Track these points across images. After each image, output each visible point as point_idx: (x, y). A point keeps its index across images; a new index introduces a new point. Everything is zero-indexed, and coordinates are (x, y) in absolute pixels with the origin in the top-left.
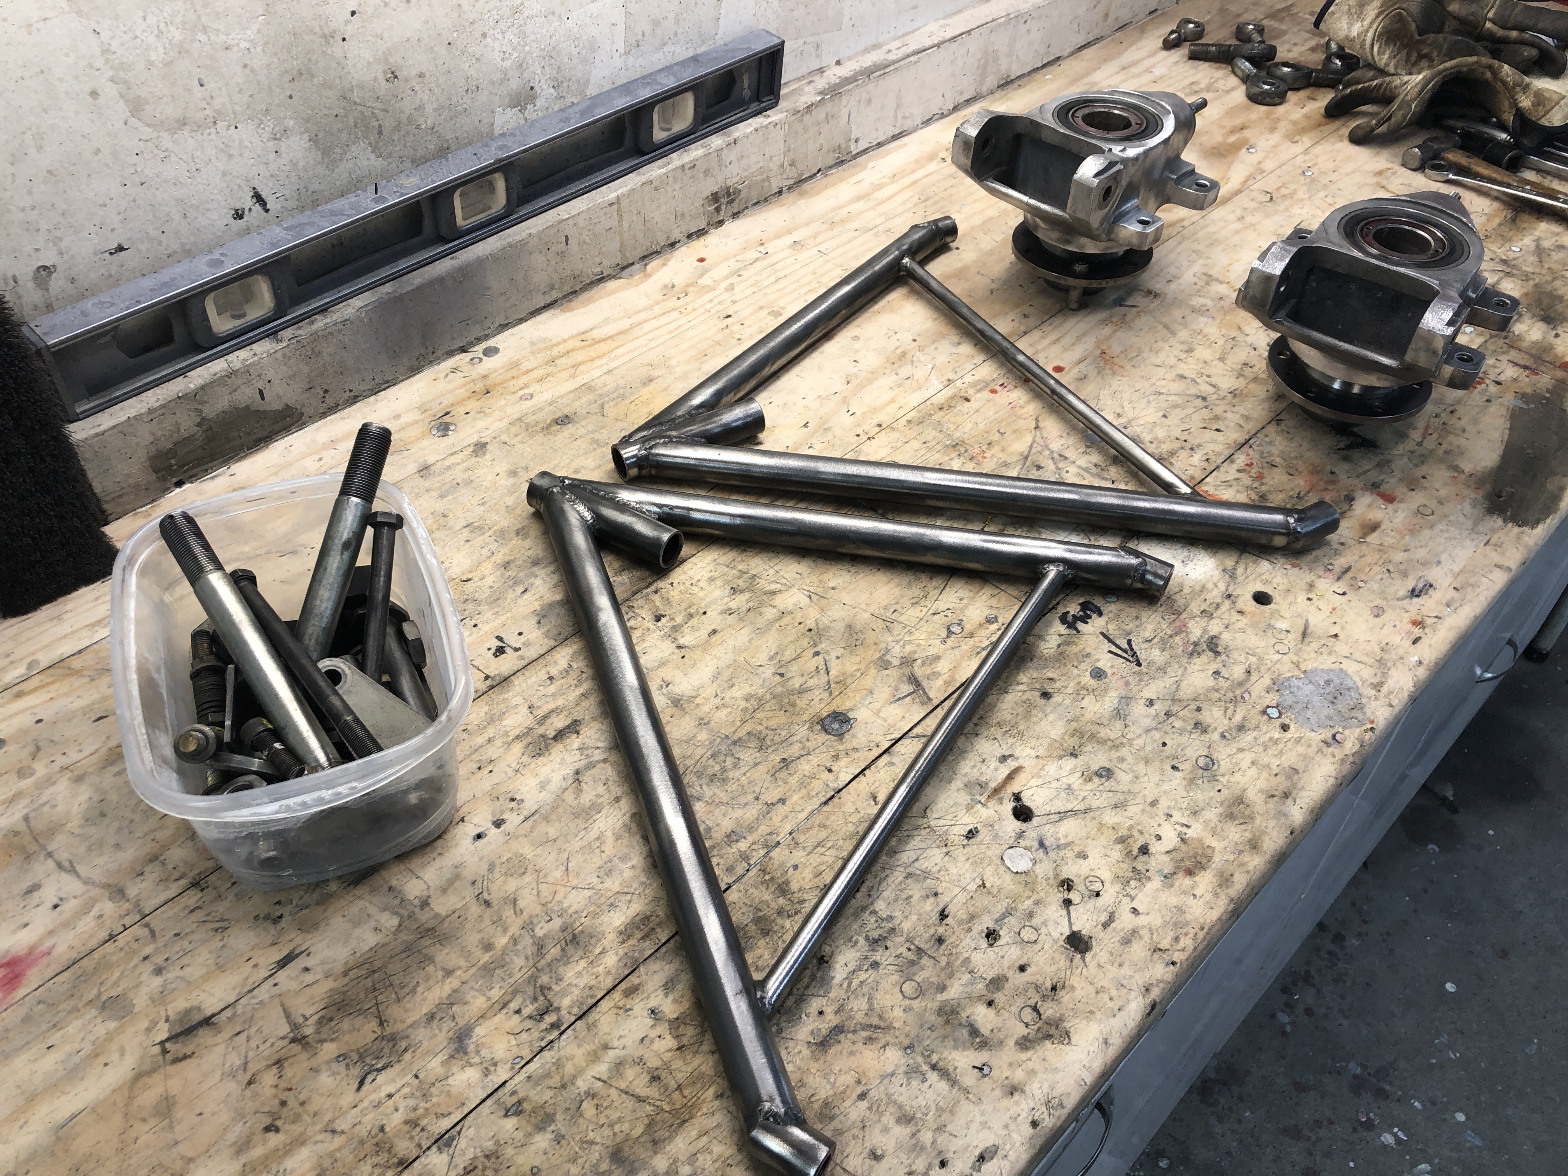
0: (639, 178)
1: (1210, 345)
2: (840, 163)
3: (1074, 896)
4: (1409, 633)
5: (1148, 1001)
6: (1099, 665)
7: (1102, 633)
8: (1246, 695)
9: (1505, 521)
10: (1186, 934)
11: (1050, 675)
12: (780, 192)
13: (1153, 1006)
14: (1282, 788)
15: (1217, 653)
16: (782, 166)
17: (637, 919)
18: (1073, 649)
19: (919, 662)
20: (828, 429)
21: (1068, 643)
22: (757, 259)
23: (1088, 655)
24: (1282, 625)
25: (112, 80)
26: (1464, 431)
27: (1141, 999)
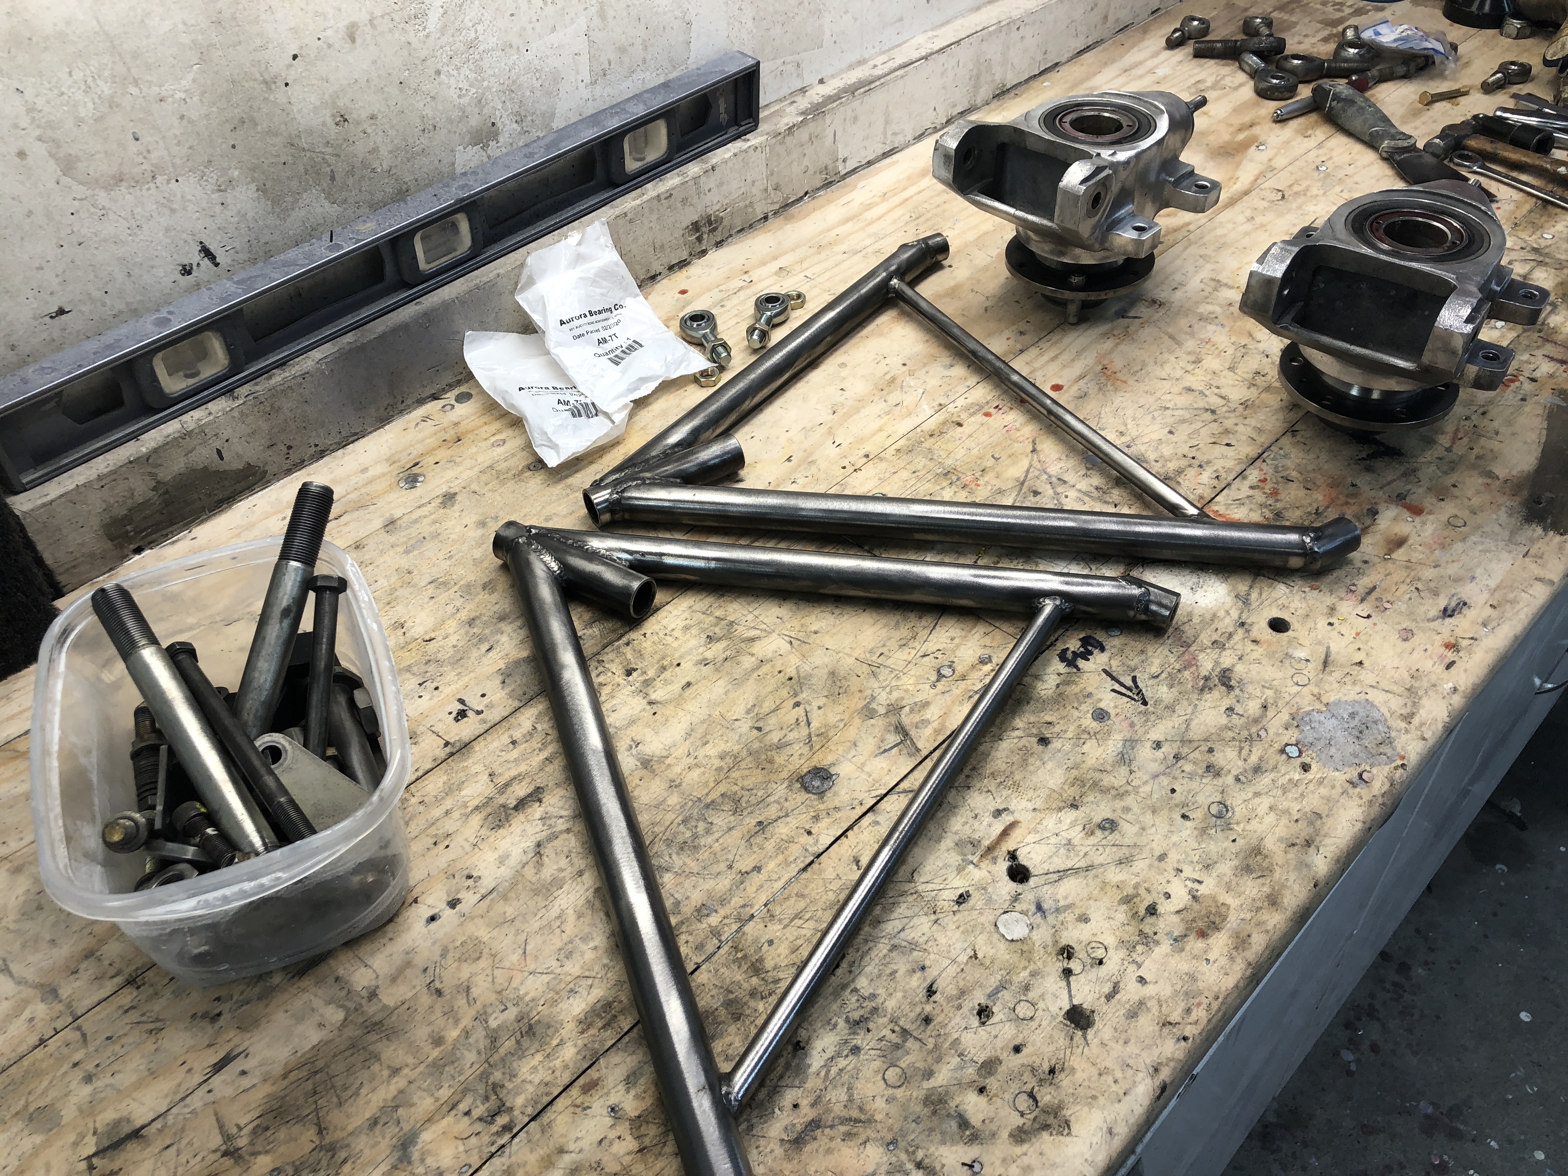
0: (612, 211)
1: (1219, 355)
2: (828, 184)
3: (1074, 965)
4: (1442, 657)
5: (1157, 1082)
6: (1102, 705)
7: (1104, 671)
8: (1263, 733)
9: (1545, 529)
10: (1199, 1004)
11: (1048, 718)
12: (766, 218)
13: (1164, 1088)
14: (1304, 835)
15: (1230, 688)
16: (766, 190)
17: (599, 1005)
18: (1074, 689)
19: (907, 709)
20: (812, 462)
21: (1067, 683)
22: (741, 289)
23: (1090, 695)
24: (1301, 654)
25: (40, 139)
26: (1497, 433)
27: (1149, 1080)
